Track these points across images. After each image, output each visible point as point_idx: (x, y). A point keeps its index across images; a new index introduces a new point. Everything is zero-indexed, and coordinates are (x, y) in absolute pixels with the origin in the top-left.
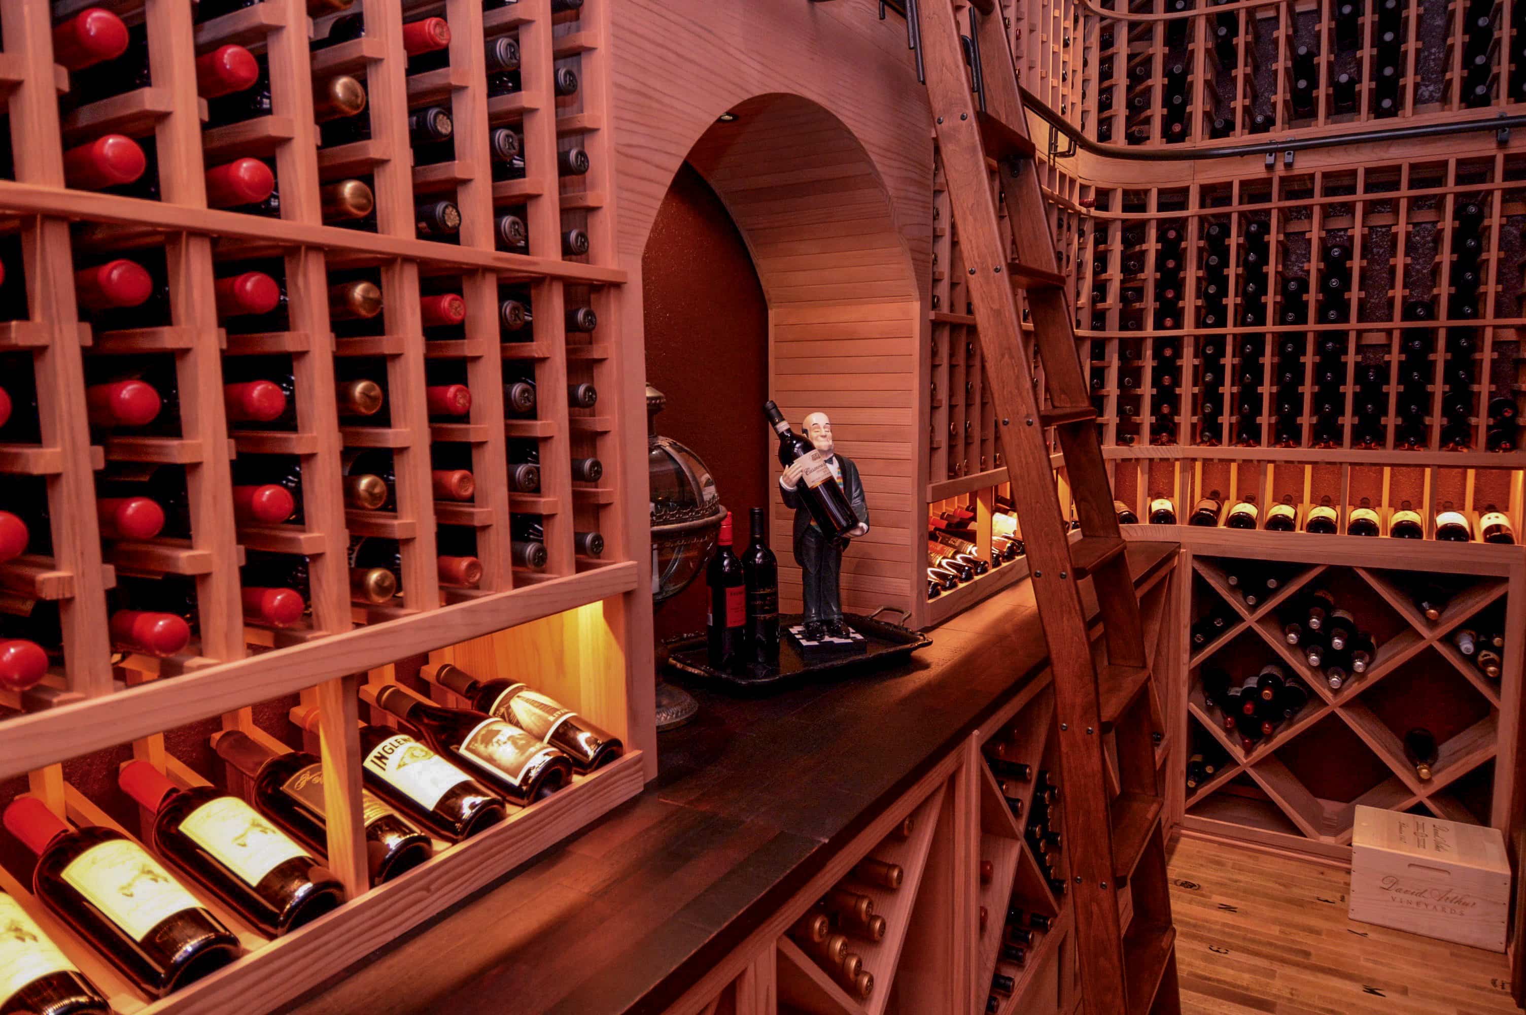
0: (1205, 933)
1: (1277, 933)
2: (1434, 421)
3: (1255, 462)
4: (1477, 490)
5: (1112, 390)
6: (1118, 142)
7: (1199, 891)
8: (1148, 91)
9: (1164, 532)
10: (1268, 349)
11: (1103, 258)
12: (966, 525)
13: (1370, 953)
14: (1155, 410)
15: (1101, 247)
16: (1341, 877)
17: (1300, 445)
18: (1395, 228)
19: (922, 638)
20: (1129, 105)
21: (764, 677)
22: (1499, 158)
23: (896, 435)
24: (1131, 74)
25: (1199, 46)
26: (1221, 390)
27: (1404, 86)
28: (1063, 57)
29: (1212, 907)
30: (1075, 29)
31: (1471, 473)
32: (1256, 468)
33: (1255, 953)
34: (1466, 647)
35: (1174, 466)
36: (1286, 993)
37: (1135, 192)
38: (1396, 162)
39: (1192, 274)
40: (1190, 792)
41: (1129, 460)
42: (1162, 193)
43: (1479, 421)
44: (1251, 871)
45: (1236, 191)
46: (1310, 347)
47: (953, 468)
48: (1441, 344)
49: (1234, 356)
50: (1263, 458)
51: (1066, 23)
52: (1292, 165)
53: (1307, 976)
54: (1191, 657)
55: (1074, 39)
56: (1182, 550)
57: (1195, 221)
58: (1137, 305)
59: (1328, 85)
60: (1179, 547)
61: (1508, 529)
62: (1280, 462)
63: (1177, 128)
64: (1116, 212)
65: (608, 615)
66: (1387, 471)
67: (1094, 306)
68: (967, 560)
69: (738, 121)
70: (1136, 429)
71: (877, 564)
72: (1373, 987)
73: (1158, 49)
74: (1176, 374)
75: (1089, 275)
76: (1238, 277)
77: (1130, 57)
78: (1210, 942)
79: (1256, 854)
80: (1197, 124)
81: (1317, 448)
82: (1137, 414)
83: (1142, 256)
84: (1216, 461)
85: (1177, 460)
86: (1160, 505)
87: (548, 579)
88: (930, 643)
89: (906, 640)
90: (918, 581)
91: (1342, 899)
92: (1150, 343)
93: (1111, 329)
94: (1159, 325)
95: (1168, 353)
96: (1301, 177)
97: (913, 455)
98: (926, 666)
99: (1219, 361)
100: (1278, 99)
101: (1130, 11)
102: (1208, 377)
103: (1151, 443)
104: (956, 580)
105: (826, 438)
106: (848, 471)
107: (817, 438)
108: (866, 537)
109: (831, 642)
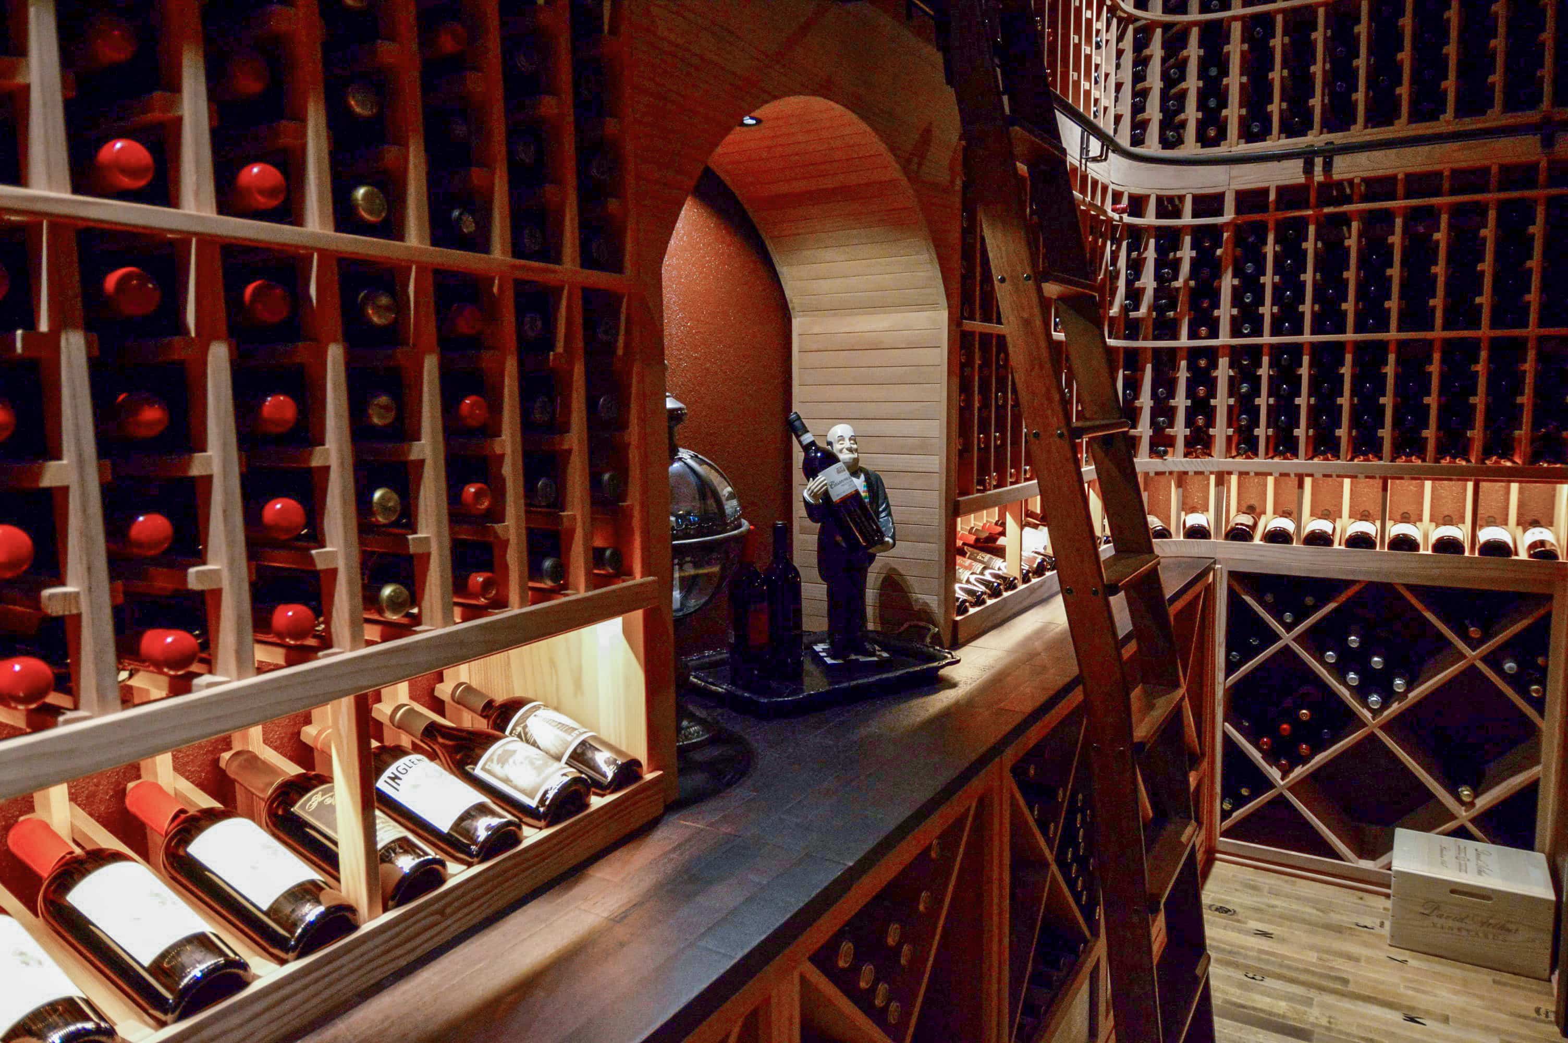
0: (1240, 960)
1: (1313, 960)
2: (1476, 434)
3: (1292, 475)
4: (1521, 505)
5: (1145, 401)
6: (1152, 146)
7: (1235, 917)
8: (1183, 94)
9: (1198, 547)
10: (1306, 359)
11: (1136, 267)
12: (996, 539)
13: (1411, 981)
14: (1189, 422)
15: (1134, 254)
16: (1381, 903)
17: (1338, 458)
18: (1437, 236)
19: (949, 656)
20: (1163, 108)
21: (788, 696)
22: (1543, 164)
23: (923, 448)
24: (1165, 76)
25: (1235, 49)
26: (1257, 401)
27: (1446, 91)
28: (1095, 59)
29: (1247, 932)
30: (1107, 31)
31: (1515, 487)
32: (1293, 481)
33: (1292, 981)
34: (1510, 666)
35: (1208, 479)
36: (1324, 1022)
37: (1171, 199)
38: (1437, 167)
39: (1228, 282)
40: (1225, 815)
41: (1163, 473)
42: (1197, 199)
43: (1522, 433)
44: (1287, 896)
45: (1272, 196)
46: (1348, 358)
47: (981, 482)
48: (1483, 354)
49: (1271, 366)
50: (1300, 471)
51: (1100, 25)
52: (1330, 170)
53: (1346, 1004)
54: (1227, 676)
55: (1107, 41)
56: (1218, 566)
57: (1231, 228)
58: (1171, 314)
59: (1368, 88)
60: (1215, 563)
61: (1552, 545)
62: (1318, 475)
63: (1212, 133)
64: (1150, 219)
65: (627, 632)
66: (1428, 484)
67: (1127, 315)
68: (996, 576)
69: (762, 125)
70: (1170, 442)
71: (903, 580)
72: (1413, 1015)
73: (1193, 51)
74: (1212, 385)
75: (1122, 283)
76: (1275, 285)
77: (1164, 60)
78: (1246, 969)
79: (1294, 879)
80: (1233, 129)
81: (1356, 461)
82: (1171, 425)
83: (1176, 265)
84: (1252, 474)
85: (1212, 473)
86: (1194, 519)
87: (567, 595)
88: (958, 661)
89: (933, 658)
90: (946, 599)
91: (1382, 925)
92: (1184, 354)
93: (1145, 339)
94: (1193, 335)
95: (1203, 363)
96: (1340, 183)
97: (940, 468)
98: (953, 685)
99: (1255, 372)
100: (1316, 102)
101: (1164, 12)
102: (1244, 388)
103: (1185, 456)
104: (985, 597)
105: (850, 450)
106: (874, 484)
107: (841, 451)
108: (892, 552)
109: (857, 660)
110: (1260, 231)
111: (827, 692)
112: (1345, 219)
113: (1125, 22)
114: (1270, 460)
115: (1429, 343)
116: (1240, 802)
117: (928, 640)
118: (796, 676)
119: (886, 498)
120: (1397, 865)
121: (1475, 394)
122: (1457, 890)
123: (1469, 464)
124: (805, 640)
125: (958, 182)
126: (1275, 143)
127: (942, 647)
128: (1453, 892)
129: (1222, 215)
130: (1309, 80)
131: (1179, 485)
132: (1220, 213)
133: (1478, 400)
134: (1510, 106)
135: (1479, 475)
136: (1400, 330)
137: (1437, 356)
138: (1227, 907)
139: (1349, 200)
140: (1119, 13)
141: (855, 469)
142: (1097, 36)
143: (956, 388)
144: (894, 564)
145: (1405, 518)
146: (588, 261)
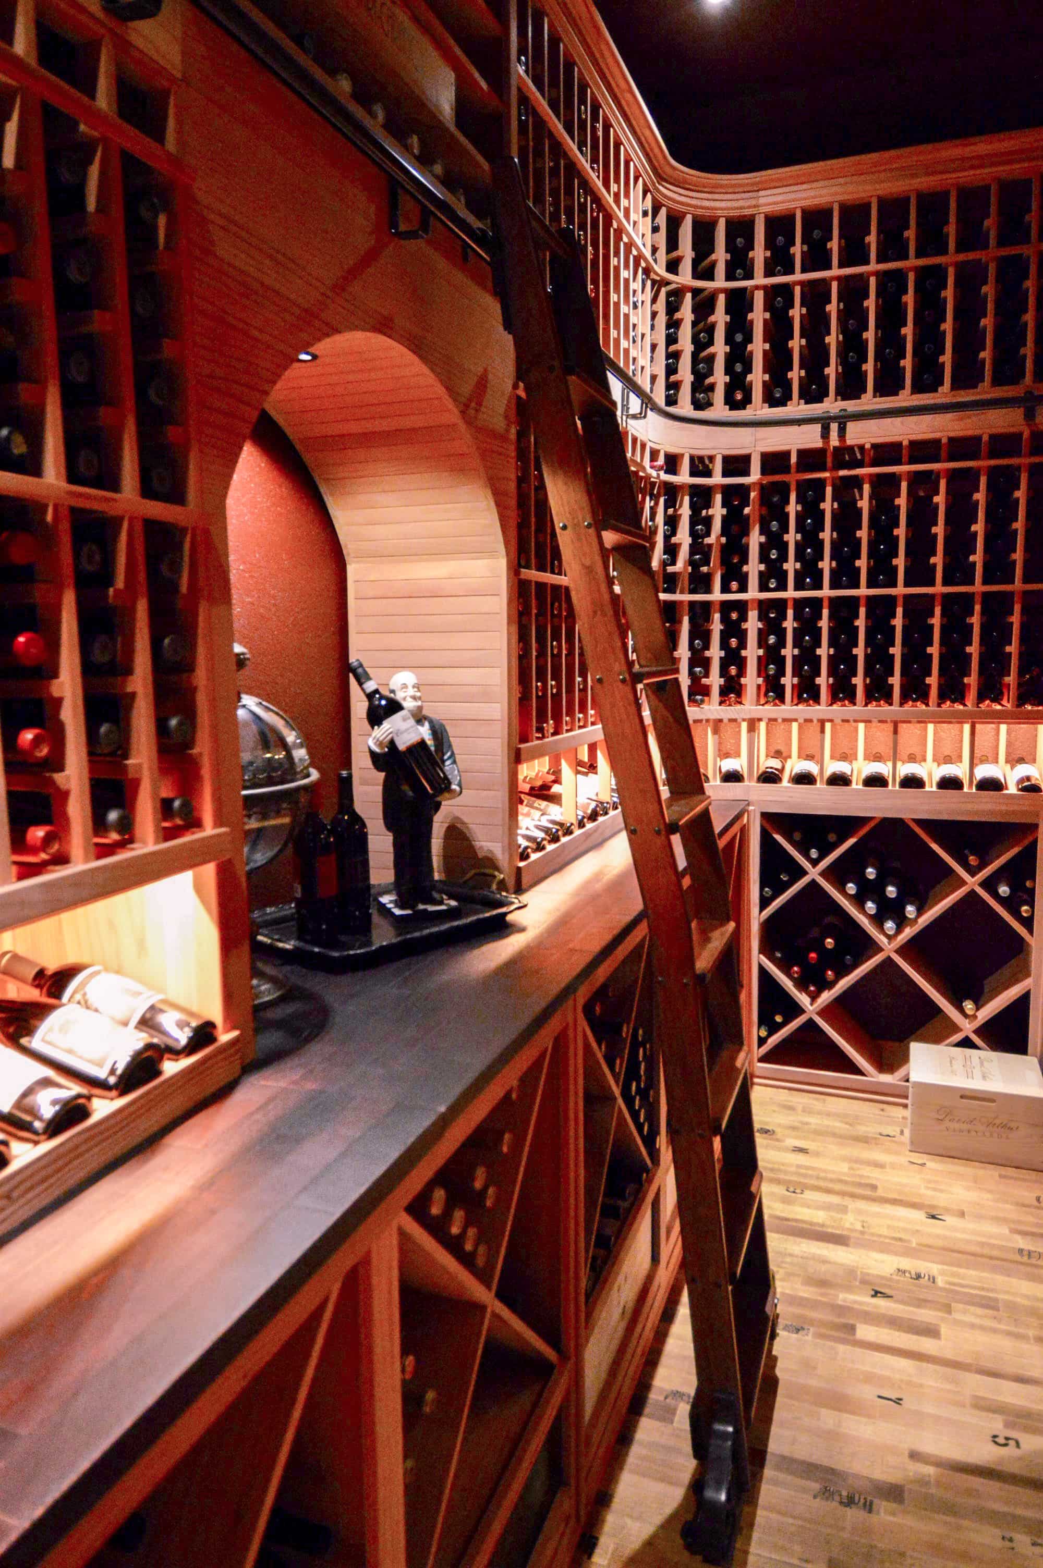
0: (782, 1176)
1: (846, 1170)
2: (972, 680)
3: (815, 721)
4: (1009, 744)
5: (683, 652)
6: (685, 407)
7: (774, 1137)
8: (711, 359)
9: (734, 790)
10: (825, 612)
11: (672, 522)
12: (549, 788)
13: (930, 1182)
14: (724, 672)
15: (671, 511)
16: (899, 1112)
17: (855, 704)
18: (936, 499)
19: (516, 901)
20: (694, 371)
21: (360, 948)
22: (1026, 435)
23: (486, 697)
24: (695, 340)
25: (758, 316)
26: (783, 652)
27: (943, 364)
28: (633, 320)
29: (786, 1149)
30: (643, 292)
31: (1003, 728)
32: (816, 726)
33: (828, 1191)
34: (1004, 890)
35: (740, 727)
36: (858, 1226)
37: (701, 458)
38: (936, 435)
39: (755, 539)
40: (762, 1041)
41: (700, 721)
42: (727, 459)
43: (1011, 679)
44: (819, 1113)
45: (794, 459)
46: (862, 611)
47: (540, 730)
48: (977, 608)
49: (795, 619)
50: (822, 717)
51: (635, 285)
52: (844, 436)
53: (875, 1208)
54: (761, 911)
55: (643, 302)
56: (751, 808)
57: (757, 487)
58: (705, 569)
59: (876, 359)
60: (748, 805)
61: (1037, 779)
62: (838, 721)
63: (739, 396)
64: (684, 477)
65: (198, 888)
66: (931, 727)
67: (665, 570)
68: (554, 822)
69: (318, 361)
70: (705, 691)
71: (467, 828)
72: (935, 1213)
73: (720, 317)
74: (742, 637)
75: (660, 539)
76: (797, 543)
77: (694, 324)
78: (787, 1184)
79: (823, 1097)
80: (757, 393)
81: (869, 707)
82: (707, 675)
83: (708, 521)
84: (780, 720)
85: (744, 720)
86: (729, 765)
87: (133, 849)
88: (525, 906)
89: (501, 904)
90: (510, 844)
91: (902, 1132)
92: (717, 607)
93: (682, 592)
94: (725, 589)
95: (734, 616)
96: (851, 448)
97: (502, 716)
98: (522, 930)
99: (781, 624)
100: (831, 371)
101: (694, 278)
102: (772, 639)
103: (721, 703)
104: (545, 842)
105: (414, 698)
106: (439, 733)
107: (404, 699)
108: (458, 799)
109: (425, 910)
110: (783, 490)
111: (399, 943)
112: (857, 482)
113: (659, 284)
114: (795, 707)
115: (931, 597)
116: (774, 1028)
117: (494, 887)
118: (365, 928)
119: (450, 746)
120: (913, 1078)
121: (971, 645)
122: (967, 1095)
123: (966, 708)
124: (373, 891)
125: (513, 430)
126: (796, 408)
127: (507, 892)
128: (962, 1097)
129: (748, 475)
130: (824, 351)
131: (716, 731)
132: (747, 473)
133: (973, 649)
134: (997, 381)
135: (974, 719)
136: (906, 585)
137: (938, 611)
138: (767, 1128)
139: (860, 464)
140: (653, 276)
141: (420, 719)
142: (634, 296)
143: (515, 638)
144: (458, 812)
145: (912, 759)
146: (147, 491)
